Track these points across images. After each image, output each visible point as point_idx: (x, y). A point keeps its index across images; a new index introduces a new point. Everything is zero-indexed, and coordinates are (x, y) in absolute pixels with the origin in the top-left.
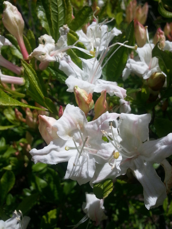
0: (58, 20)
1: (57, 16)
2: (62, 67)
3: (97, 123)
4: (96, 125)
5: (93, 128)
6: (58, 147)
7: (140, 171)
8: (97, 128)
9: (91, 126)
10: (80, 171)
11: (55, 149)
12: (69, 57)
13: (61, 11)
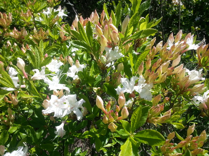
0: (38, 61)
1: (38, 60)
2: (46, 82)
3: (62, 99)
4: (62, 100)
5: (61, 101)
6: (51, 108)
7: (75, 111)
8: (62, 101)
9: (60, 100)
10: (58, 114)
11: (50, 109)
12: (47, 78)
13: (39, 57)
